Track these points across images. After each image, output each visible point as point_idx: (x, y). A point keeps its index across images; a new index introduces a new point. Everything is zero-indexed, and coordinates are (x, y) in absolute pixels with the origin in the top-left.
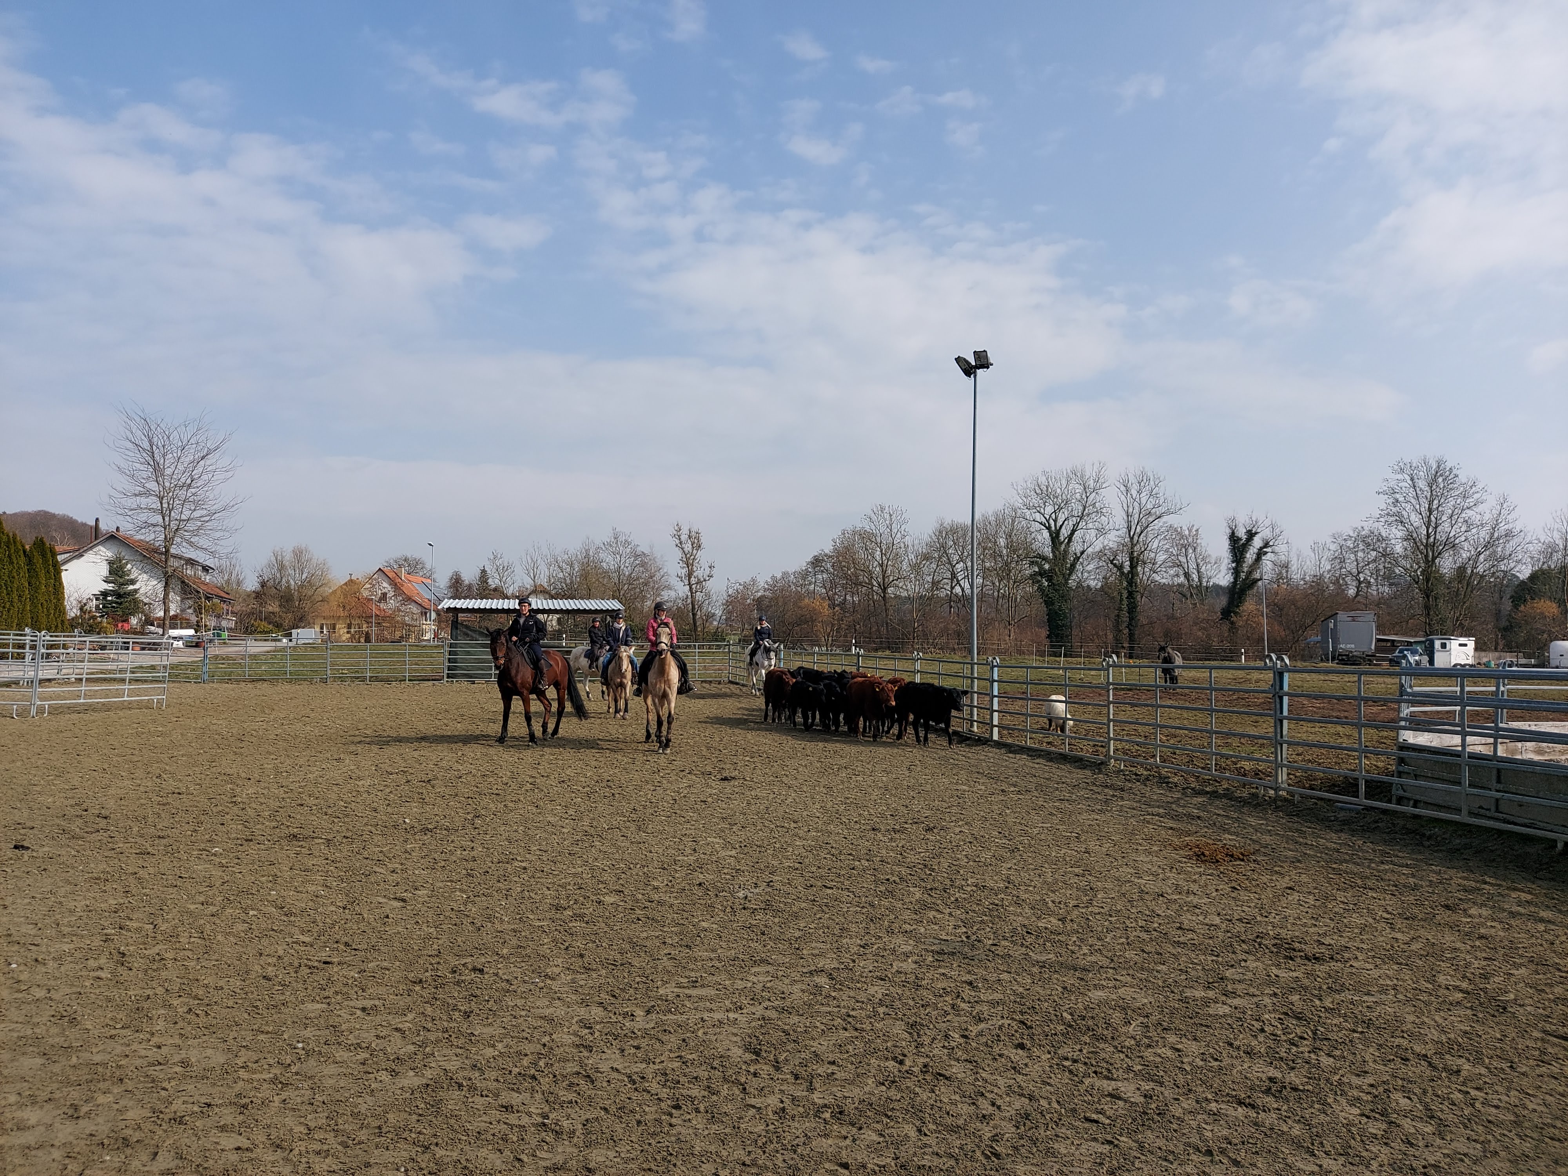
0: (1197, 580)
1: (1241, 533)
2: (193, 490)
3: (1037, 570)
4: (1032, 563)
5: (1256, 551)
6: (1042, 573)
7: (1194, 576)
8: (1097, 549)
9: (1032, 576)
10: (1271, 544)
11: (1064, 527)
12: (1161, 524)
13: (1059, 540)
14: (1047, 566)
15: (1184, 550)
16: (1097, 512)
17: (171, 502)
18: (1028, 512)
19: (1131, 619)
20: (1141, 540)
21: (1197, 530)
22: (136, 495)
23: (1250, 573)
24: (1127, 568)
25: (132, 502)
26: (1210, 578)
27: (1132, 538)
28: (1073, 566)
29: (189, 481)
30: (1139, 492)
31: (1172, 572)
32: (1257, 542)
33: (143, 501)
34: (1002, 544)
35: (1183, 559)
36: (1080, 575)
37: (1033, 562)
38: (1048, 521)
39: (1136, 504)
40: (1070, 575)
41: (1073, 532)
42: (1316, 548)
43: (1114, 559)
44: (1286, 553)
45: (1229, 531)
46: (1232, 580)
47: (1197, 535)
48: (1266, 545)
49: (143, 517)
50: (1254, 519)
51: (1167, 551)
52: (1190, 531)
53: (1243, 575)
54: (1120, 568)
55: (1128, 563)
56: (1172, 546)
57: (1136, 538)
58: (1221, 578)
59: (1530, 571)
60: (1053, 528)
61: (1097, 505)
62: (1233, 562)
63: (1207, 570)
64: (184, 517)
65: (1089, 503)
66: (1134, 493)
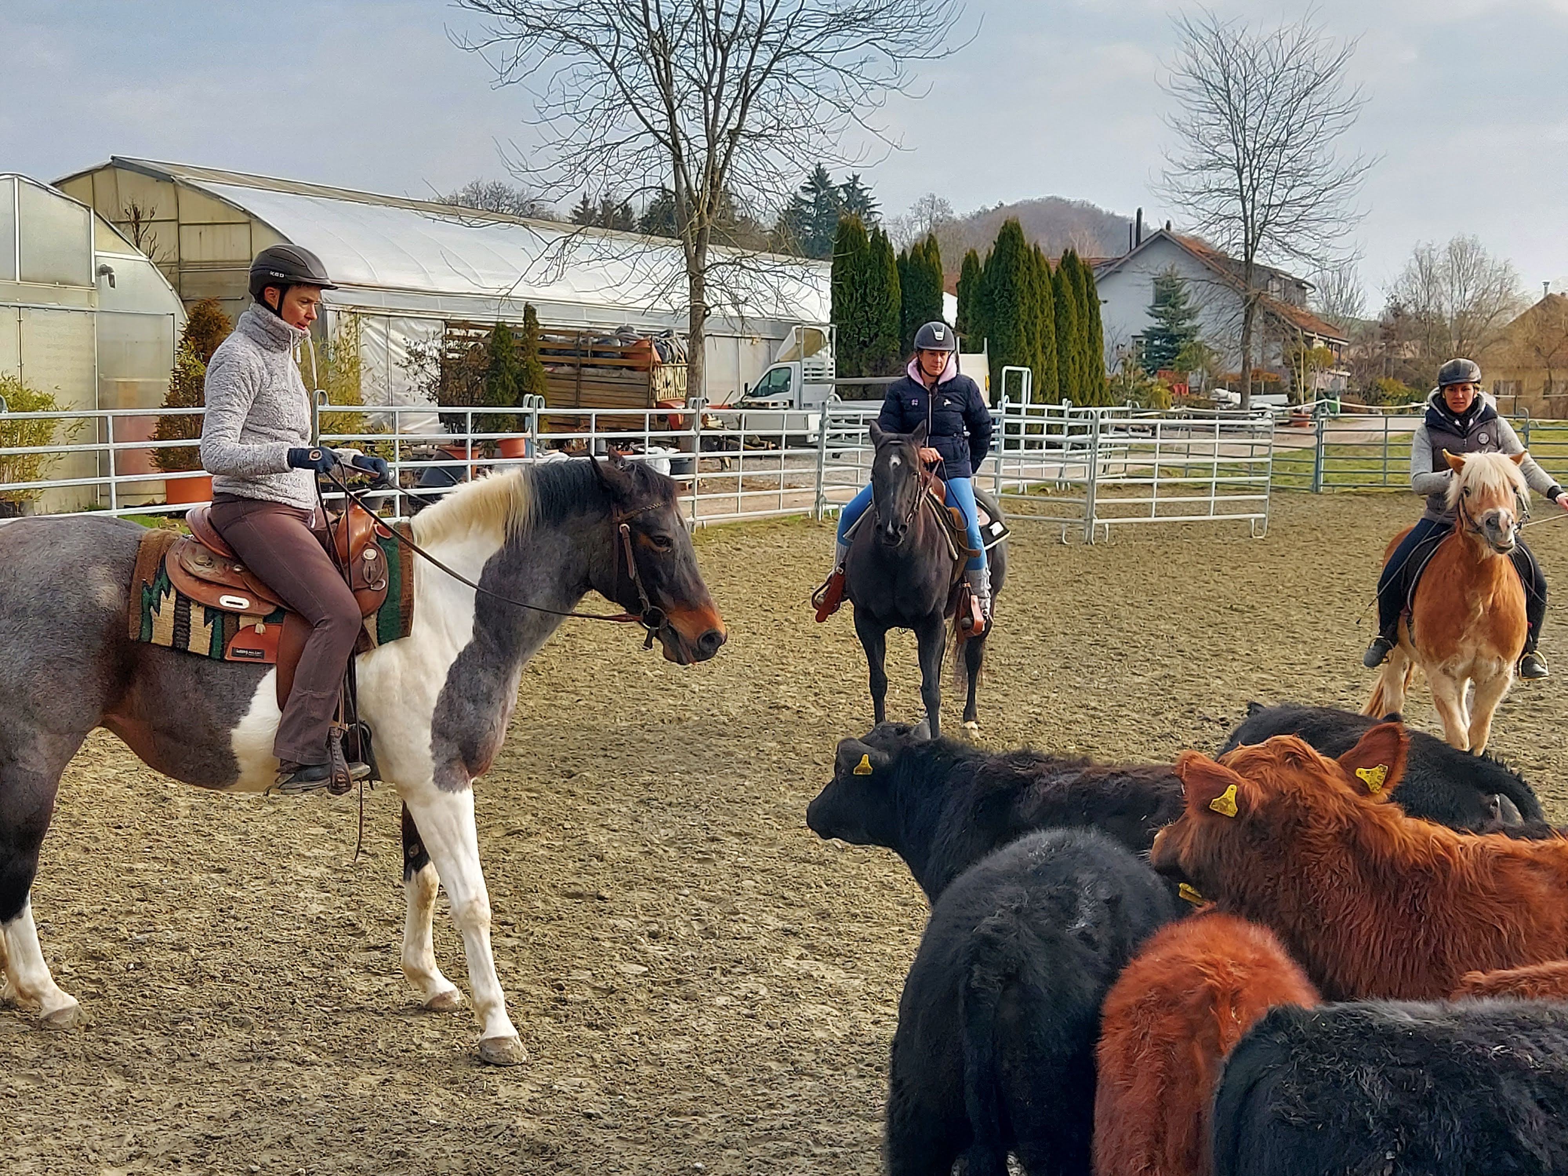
2: (1291, 152)
17: (1256, 176)
22: (1203, 168)
25: (1195, 181)
29: (1283, 137)
33: (1214, 178)
49: (1212, 204)
64: (1275, 201)
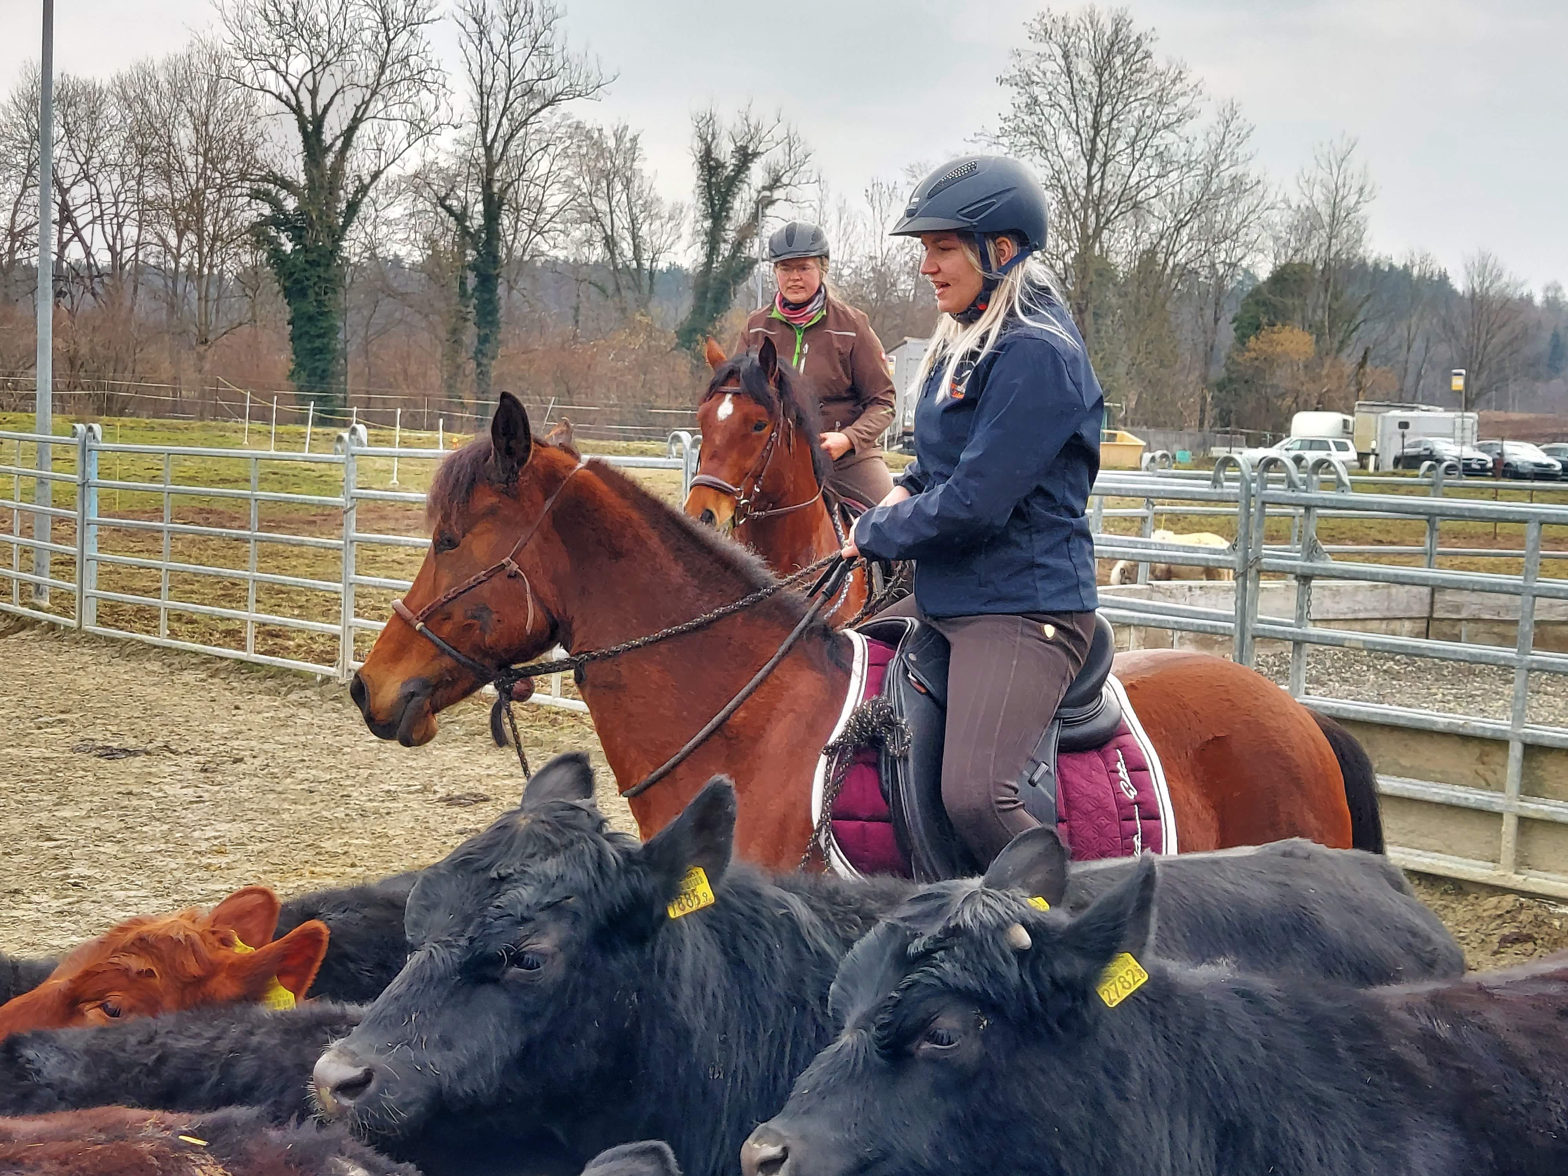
0: (629, 254)
1: (725, 152)
3: (267, 210)
4: (256, 195)
5: (755, 195)
6: (280, 220)
7: (624, 245)
8: (410, 170)
9: (258, 230)
10: (785, 180)
11: (332, 110)
12: (556, 119)
13: (320, 141)
14: (291, 204)
15: (604, 184)
16: (411, 78)
18: (248, 70)
19: (483, 340)
20: (511, 153)
21: (634, 140)
23: (738, 245)
24: (477, 221)
26: (659, 251)
27: (489, 149)
28: (353, 207)
30: (509, 39)
31: (577, 233)
32: (757, 175)
34: (185, 144)
35: (602, 205)
36: (369, 229)
37: (258, 191)
38: (295, 93)
39: (500, 68)
40: (344, 227)
41: (356, 122)
42: (876, 197)
43: (447, 196)
44: (816, 204)
45: (698, 145)
46: (702, 259)
47: (633, 148)
48: (775, 183)
50: (753, 122)
51: (568, 183)
52: (619, 139)
53: (725, 249)
54: (461, 217)
55: (480, 207)
56: (580, 174)
57: (498, 147)
58: (681, 253)
59: (1270, 267)
60: (308, 112)
61: (412, 60)
62: (705, 217)
63: (652, 233)
65: (393, 54)
66: (497, 38)
